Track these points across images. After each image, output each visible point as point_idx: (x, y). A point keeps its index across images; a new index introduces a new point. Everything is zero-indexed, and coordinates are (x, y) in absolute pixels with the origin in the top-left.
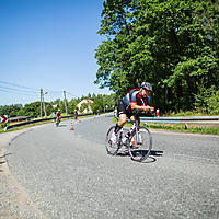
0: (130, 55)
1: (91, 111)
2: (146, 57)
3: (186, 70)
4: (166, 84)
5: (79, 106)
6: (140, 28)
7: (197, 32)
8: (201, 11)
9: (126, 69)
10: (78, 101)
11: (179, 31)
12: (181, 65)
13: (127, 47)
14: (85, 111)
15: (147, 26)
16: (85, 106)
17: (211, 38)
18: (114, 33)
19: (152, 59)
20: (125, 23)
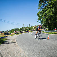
0: (47, 14)
2: (51, 14)
5: (33, 28)
6: (49, 6)
9: (46, 18)
10: (33, 27)
14: (35, 29)
15: (51, 6)
16: (35, 28)
18: (42, 8)
19: (53, 14)
20: (45, 5)
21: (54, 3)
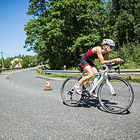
0: (48, 30)
1: (20, 66)
2: (57, 33)
3: (82, 42)
4: (70, 50)
5: (12, 62)
6: (54, 13)
7: (89, 19)
8: (92, 7)
10: (12, 59)
11: (79, 18)
12: (79, 39)
13: (46, 25)
14: (17, 66)
16: (17, 63)
17: (97, 24)
19: (61, 34)
20: (45, 9)
21: (64, 9)
